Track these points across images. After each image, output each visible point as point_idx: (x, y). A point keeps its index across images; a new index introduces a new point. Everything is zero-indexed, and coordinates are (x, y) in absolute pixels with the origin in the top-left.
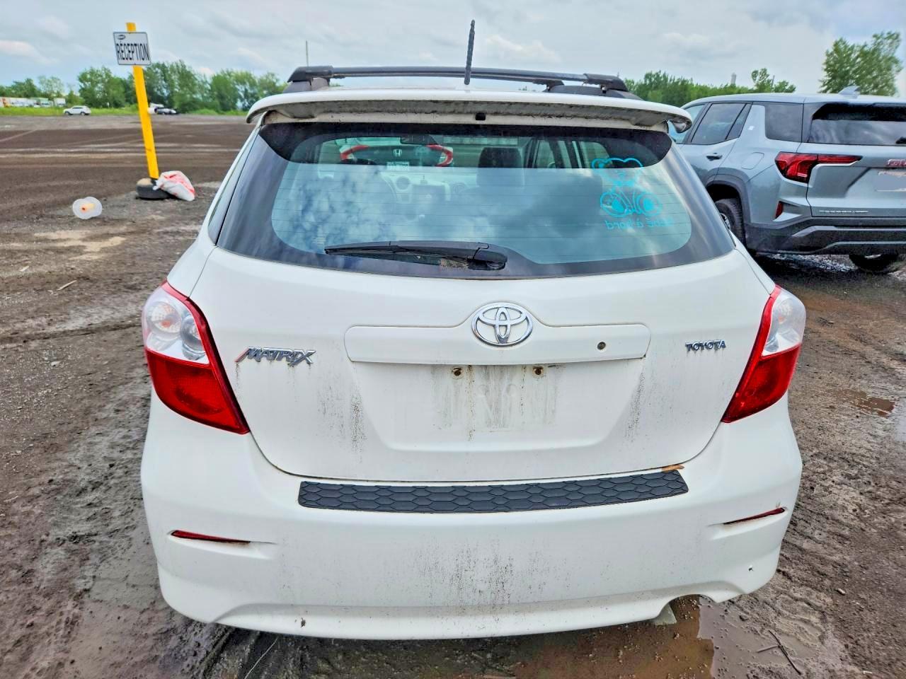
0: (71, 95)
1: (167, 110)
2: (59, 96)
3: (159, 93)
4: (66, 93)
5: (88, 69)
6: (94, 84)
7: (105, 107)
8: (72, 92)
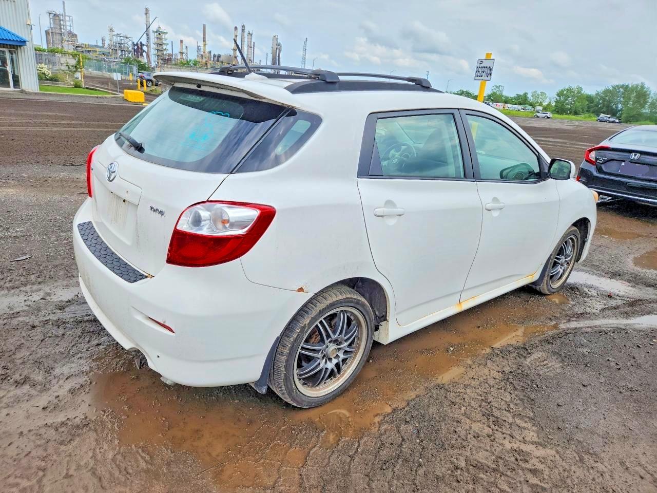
0: (549, 104)
1: (612, 119)
2: (541, 104)
3: (614, 107)
4: (545, 104)
5: (567, 87)
6: (567, 97)
7: (567, 114)
8: (550, 102)
